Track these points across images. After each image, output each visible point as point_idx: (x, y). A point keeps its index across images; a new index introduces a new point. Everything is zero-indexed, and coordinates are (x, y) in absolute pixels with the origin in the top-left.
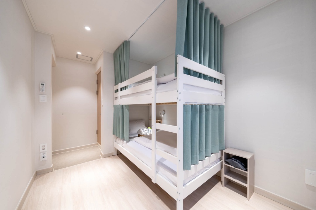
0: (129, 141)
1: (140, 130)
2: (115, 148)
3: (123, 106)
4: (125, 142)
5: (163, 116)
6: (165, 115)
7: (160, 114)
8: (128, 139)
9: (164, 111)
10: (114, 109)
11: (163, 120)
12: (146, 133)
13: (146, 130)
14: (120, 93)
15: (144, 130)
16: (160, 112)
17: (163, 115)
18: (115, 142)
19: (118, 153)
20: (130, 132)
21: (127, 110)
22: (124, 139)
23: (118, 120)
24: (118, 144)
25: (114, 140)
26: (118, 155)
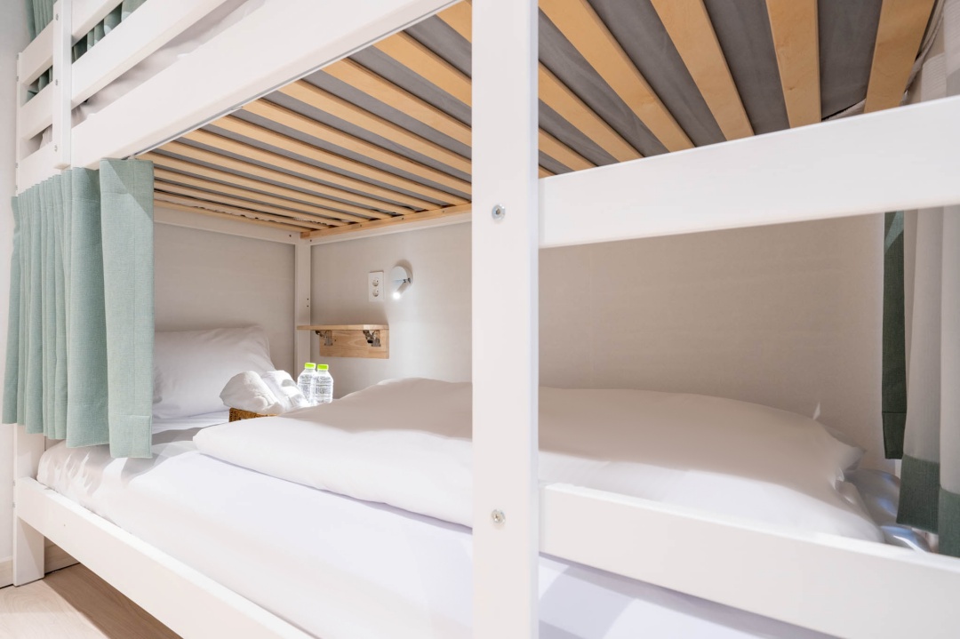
0: (154, 459)
1: (240, 378)
2: (29, 531)
3: (92, 177)
4: (117, 464)
5: (396, 296)
6: (410, 289)
7: (372, 289)
8: (142, 443)
9: (405, 265)
10: (17, 229)
11: (391, 327)
12: (293, 401)
13: (285, 383)
14: (73, 80)
15: (273, 381)
16: (372, 277)
17: (402, 289)
18: (23, 484)
19: (53, 567)
20: (156, 400)
21: (129, 200)
22: (106, 448)
23: (47, 300)
24: (52, 495)
25: (21, 462)
26: (55, 578)
